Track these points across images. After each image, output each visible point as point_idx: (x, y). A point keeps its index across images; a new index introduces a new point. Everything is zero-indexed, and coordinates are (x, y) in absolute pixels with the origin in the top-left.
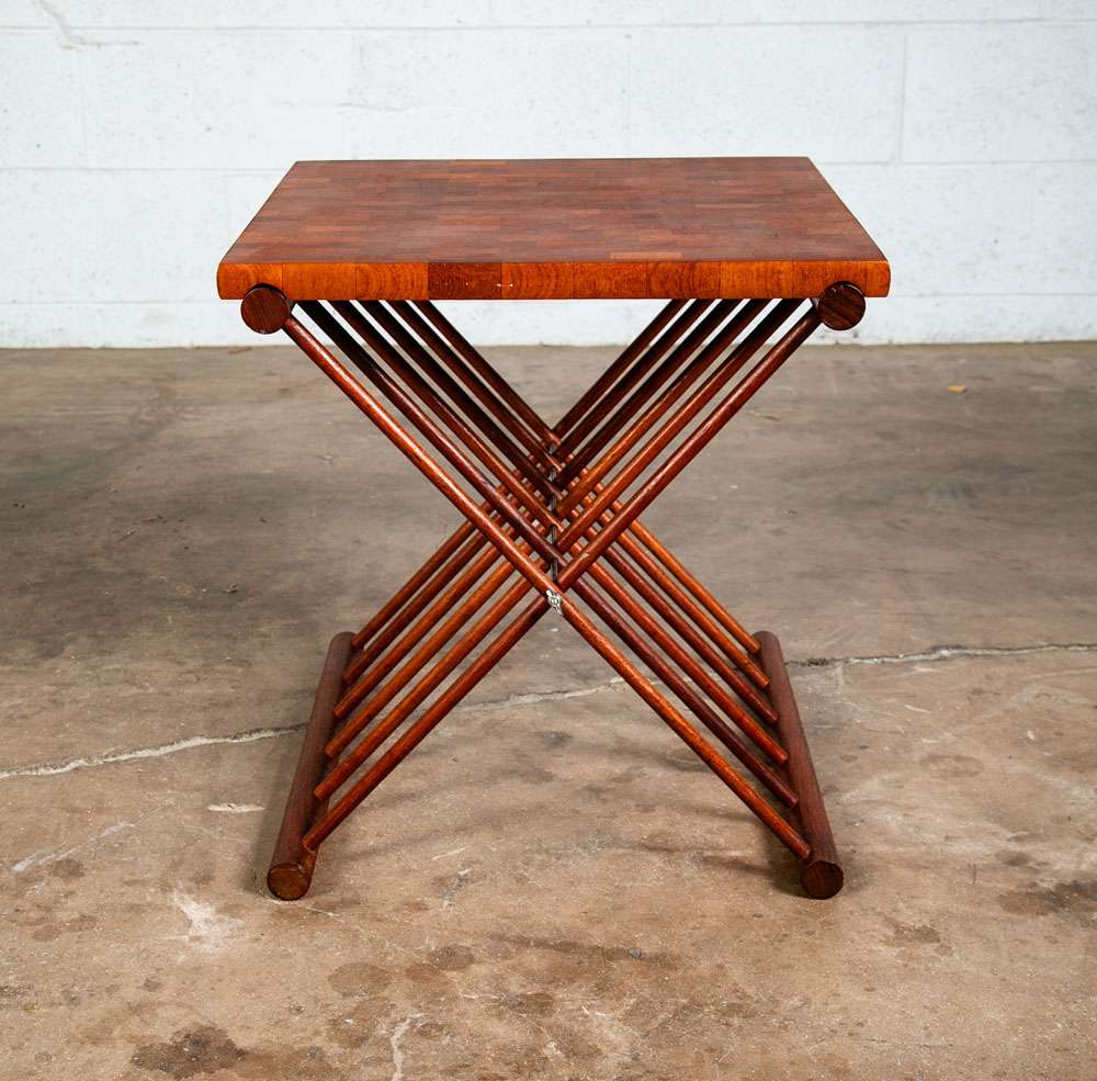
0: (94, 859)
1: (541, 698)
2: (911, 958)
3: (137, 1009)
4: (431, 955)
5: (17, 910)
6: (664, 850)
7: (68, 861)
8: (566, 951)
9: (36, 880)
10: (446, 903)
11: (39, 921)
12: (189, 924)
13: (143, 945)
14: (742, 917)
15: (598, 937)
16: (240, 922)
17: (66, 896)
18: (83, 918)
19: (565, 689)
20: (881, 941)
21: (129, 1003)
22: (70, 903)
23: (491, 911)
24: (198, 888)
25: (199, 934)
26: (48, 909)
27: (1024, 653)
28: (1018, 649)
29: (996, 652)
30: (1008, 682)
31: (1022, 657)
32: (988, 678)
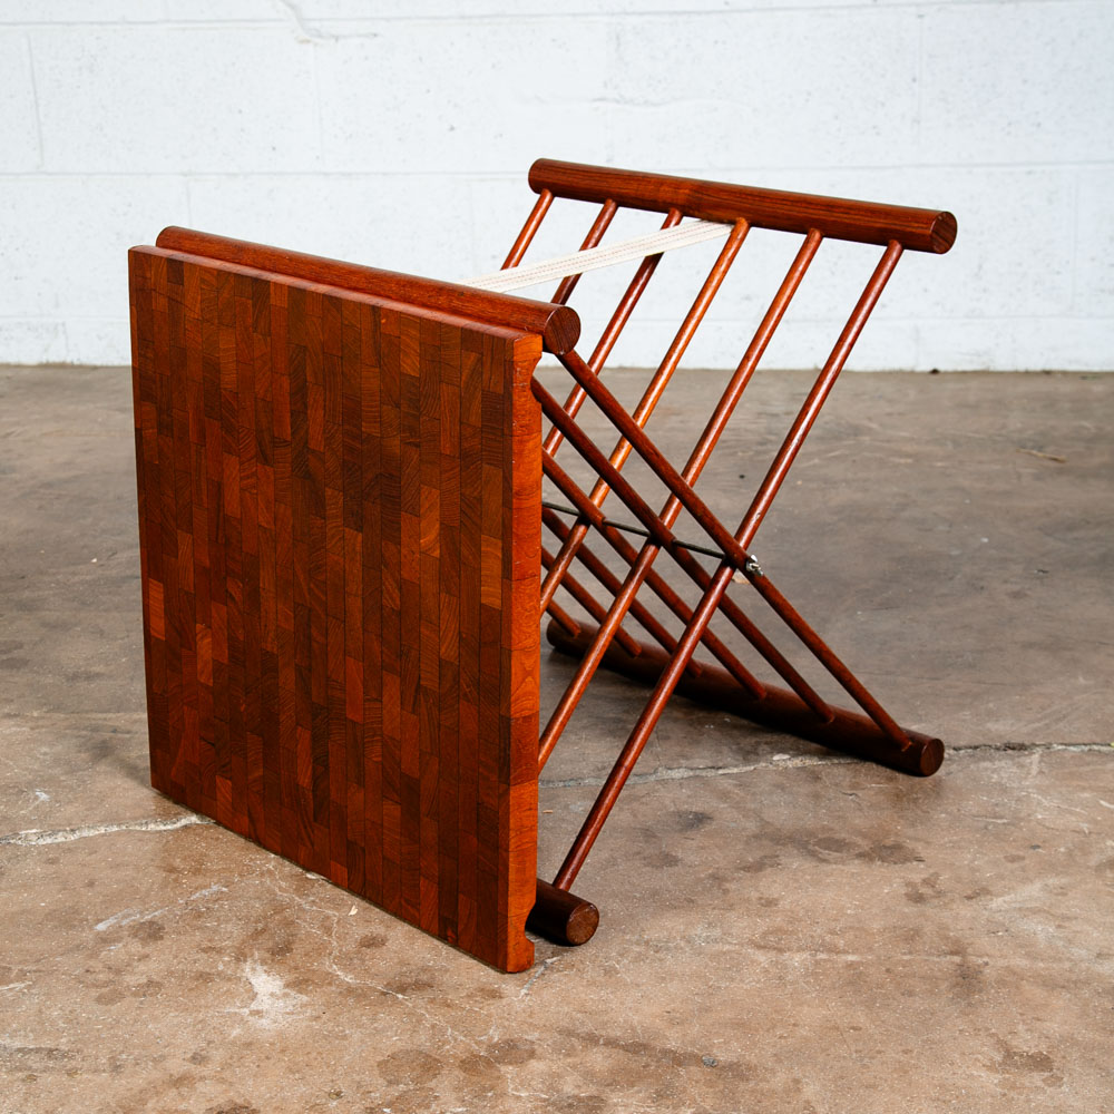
0: (178, 922)
1: (691, 773)
2: (1013, 1087)
3: (179, 1081)
4: (492, 1047)
5: (88, 971)
6: (775, 949)
7: (151, 923)
8: (636, 1053)
9: (114, 941)
10: (524, 991)
11: (106, 984)
12: (254, 996)
13: (201, 1016)
14: (838, 1029)
15: (673, 1042)
16: (305, 998)
17: (139, 960)
18: (150, 983)
19: (721, 764)
20: (984, 1066)
21: (171, 1075)
22: (142, 967)
23: (568, 1004)
24: (273, 960)
25: (260, 1008)
26: (118, 972)
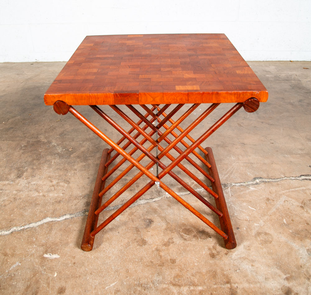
0: (5, 283)
1: (146, 202)
6: (178, 285)
19: (153, 197)
27: (278, 181)
28: (277, 179)
29: (271, 180)
30: (276, 195)
31: (278, 183)
32: (270, 193)
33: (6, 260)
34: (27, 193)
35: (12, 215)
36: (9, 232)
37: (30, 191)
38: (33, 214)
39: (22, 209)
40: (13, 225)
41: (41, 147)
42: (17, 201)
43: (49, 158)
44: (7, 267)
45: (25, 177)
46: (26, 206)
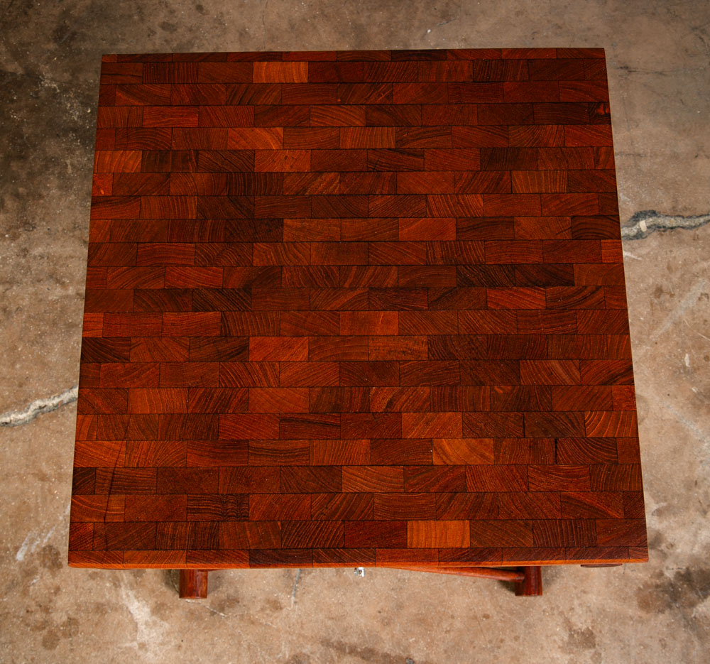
5: (28, 611)
7: (50, 547)
9: (33, 572)
10: (293, 599)
11: (43, 624)
12: (136, 626)
14: (476, 617)
16: (167, 625)
18: (70, 620)
22: (59, 601)
24: (136, 583)
25: (143, 640)
27: (700, 224)
28: (697, 217)
29: (680, 222)
30: (683, 275)
31: (697, 232)
32: (669, 268)
33: (50, 491)
34: (31, 289)
35: (18, 366)
36: (28, 413)
37: (39, 281)
38: (70, 357)
39: (37, 342)
40: (30, 397)
41: (12, 101)
42: (13, 317)
43: (53, 147)
44: (58, 507)
45: (8, 231)
46: (44, 333)
